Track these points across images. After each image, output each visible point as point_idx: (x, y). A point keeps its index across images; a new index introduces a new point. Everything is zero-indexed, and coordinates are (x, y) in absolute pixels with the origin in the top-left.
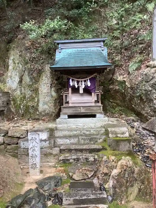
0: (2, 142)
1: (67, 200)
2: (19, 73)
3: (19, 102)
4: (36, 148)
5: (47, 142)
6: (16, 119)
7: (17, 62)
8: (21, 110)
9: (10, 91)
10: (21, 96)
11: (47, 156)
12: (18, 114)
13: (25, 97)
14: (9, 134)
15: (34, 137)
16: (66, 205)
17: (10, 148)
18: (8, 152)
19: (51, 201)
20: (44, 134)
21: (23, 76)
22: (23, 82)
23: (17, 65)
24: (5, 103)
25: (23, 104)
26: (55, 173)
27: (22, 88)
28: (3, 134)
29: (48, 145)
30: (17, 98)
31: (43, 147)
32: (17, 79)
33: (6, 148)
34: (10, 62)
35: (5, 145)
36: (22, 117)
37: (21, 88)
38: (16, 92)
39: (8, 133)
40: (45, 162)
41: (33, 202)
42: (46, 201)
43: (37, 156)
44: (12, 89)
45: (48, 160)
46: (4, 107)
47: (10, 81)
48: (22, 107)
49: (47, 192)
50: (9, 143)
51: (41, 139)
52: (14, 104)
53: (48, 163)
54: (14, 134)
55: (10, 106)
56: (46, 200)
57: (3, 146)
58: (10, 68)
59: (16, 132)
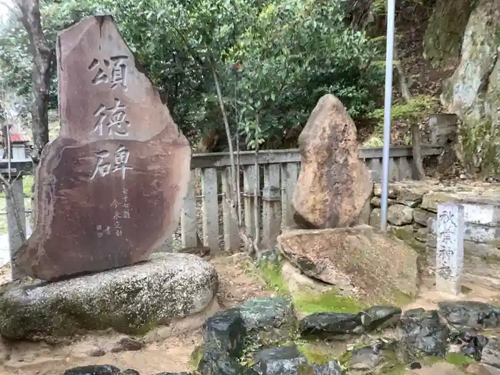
0: (410, 218)
1: (490, 353)
2: (481, 66)
3: (474, 139)
4: (451, 234)
5: (492, 231)
6: (462, 176)
7: (480, 39)
8: (477, 156)
9: (458, 113)
10: (482, 123)
11: (488, 263)
12: (470, 165)
13: (488, 126)
14: (424, 204)
15: (448, 211)
16: (488, 364)
17: (423, 233)
18: (418, 240)
19: (461, 346)
20: (486, 210)
21: (490, 73)
22: (490, 88)
23: (479, 46)
24: (443, 141)
25: (482, 143)
26: (491, 299)
27: (486, 104)
28: (412, 203)
29: (492, 238)
30: (471, 129)
31: (481, 241)
32: (476, 82)
33: (416, 232)
34: (467, 41)
35: (415, 225)
36: (477, 172)
37: (482, 103)
38: (472, 114)
39: (421, 202)
40: (481, 274)
41: (417, 331)
42: (448, 342)
43: (453, 253)
44: (463, 107)
45: (490, 271)
46: (438, 148)
47: (461, 87)
48: (479, 149)
49: (455, 325)
50: (422, 223)
51: (479, 222)
52: (465, 141)
53: (489, 278)
54: (433, 205)
55: (455, 147)
56: (448, 339)
57: (411, 226)
58: (465, 55)
59: (437, 201)
